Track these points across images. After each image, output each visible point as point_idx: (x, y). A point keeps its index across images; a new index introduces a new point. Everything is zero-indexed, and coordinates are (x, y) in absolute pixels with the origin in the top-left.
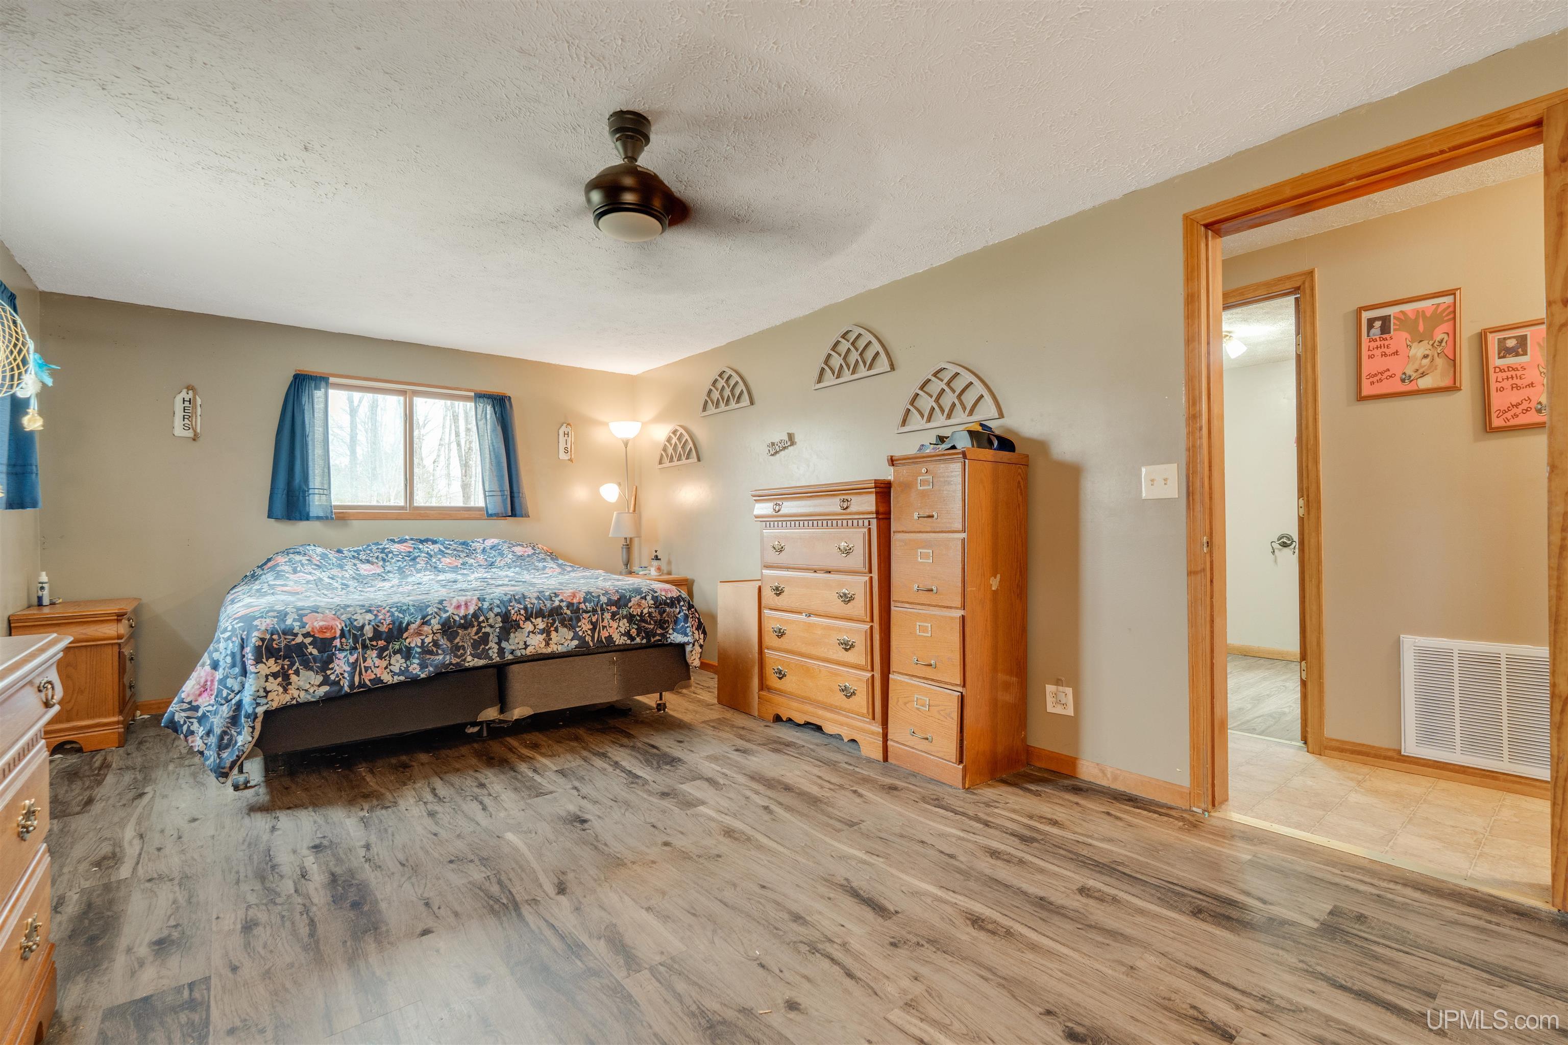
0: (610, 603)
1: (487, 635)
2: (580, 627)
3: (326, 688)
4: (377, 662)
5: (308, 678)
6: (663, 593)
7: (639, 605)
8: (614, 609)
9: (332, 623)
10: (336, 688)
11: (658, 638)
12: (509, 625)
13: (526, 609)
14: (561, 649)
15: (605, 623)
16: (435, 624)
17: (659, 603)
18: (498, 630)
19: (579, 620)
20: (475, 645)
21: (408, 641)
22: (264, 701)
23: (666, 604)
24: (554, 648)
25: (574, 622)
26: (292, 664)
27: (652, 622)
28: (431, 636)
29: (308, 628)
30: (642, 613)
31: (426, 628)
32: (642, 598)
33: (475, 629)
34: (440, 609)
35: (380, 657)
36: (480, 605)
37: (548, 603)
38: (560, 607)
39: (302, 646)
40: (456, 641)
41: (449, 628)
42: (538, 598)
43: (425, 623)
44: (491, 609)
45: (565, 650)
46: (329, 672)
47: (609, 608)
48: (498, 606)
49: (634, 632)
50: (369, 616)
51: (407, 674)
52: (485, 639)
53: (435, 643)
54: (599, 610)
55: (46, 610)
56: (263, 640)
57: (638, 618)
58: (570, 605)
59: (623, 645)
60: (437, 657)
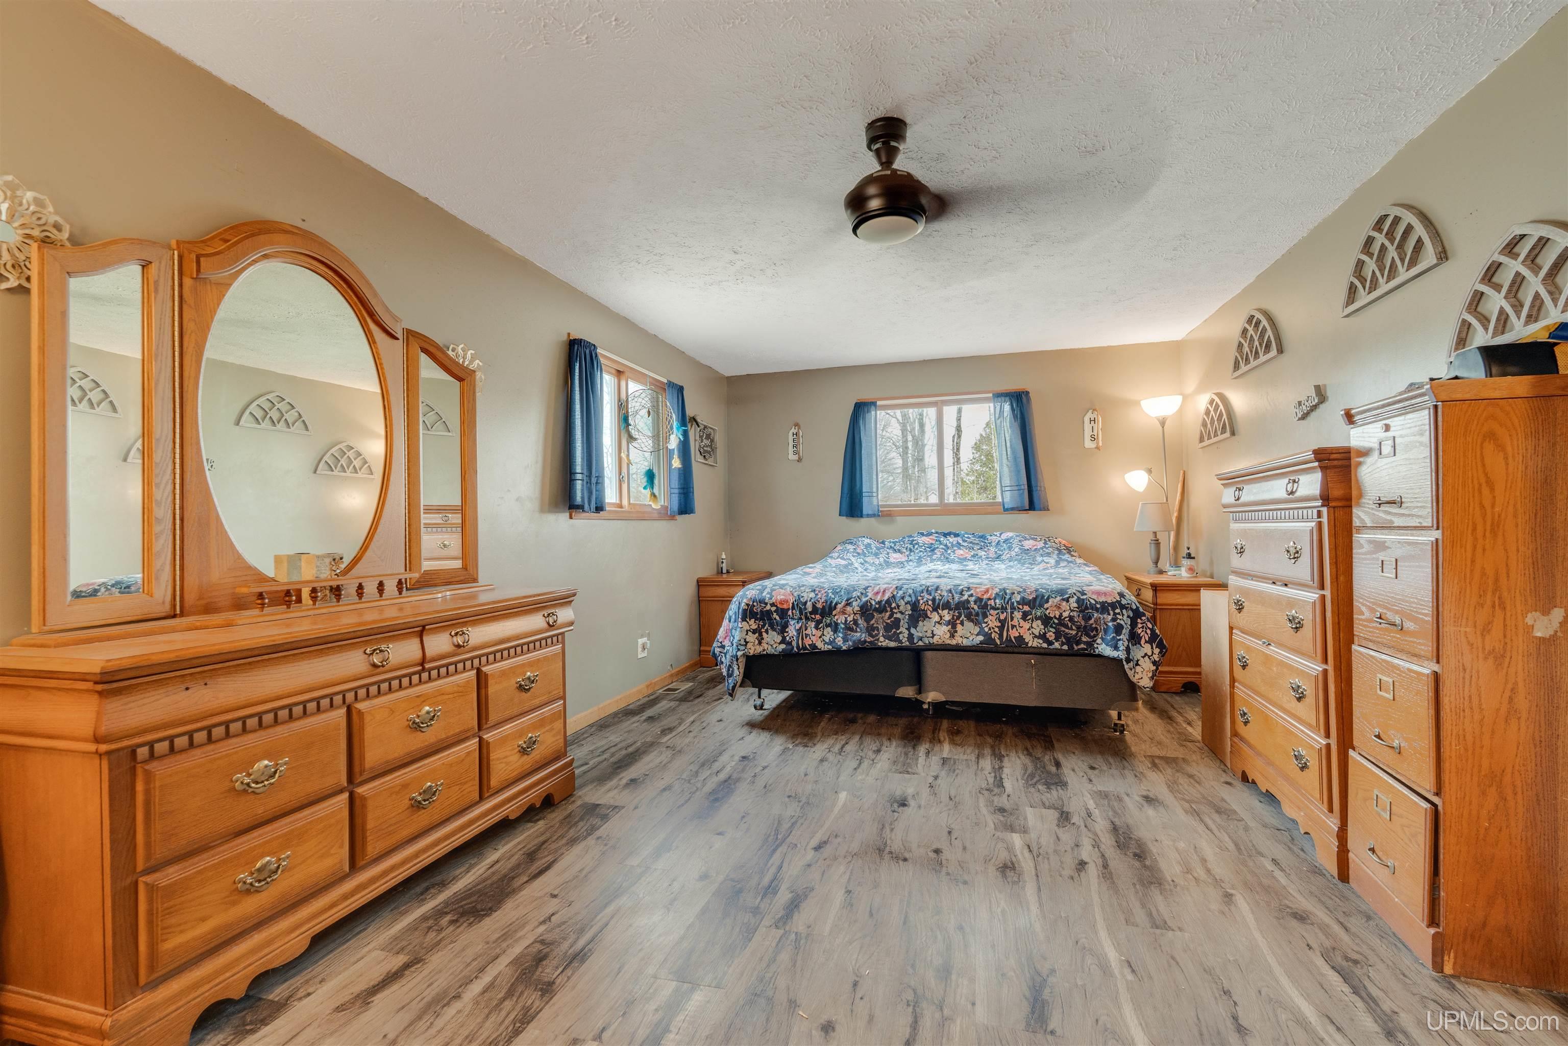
0: (1024, 602)
1: (898, 621)
2: (986, 623)
3: (783, 646)
4: (814, 631)
5: (774, 636)
6: (1095, 597)
7: (1058, 607)
8: (1026, 608)
9: (787, 598)
10: (790, 647)
11: (1082, 646)
12: (918, 615)
13: (934, 600)
14: (966, 642)
15: (1015, 622)
16: (856, 605)
17: (1084, 607)
18: (907, 617)
19: (985, 616)
20: (888, 628)
21: (836, 617)
22: (743, 648)
23: (1093, 607)
24: (957, 640)
25: (981, 618)
26: (763, 626)
27: (1074, 628)
28: (852, 616)
29: (773, 600)
30: (1061, 615)
31: (849, 609)
32: (1063, 600)
33: (888, 614)
34: (862, 594)
35: (817, 628)
36: (895, 593)
37: (957, 597)
38: (968, 601)
39: (769, 613)
40: (872, 622)
41: (866, 611)
42: (950, 591)
43: (848, 604)
44: (903, 598)
45: (969, 644)
46: (786, 634)
47: (1021, 607)
48: (910, 596)
49: (1051, 636)
50: (812, 595)
51: (834, 645)
52: (896, 623)
53: (855, 622)
54: (1009, 608)
55: (724, 576)
56: (748, 605)
57: (1056, 621)
58: (979, 600)
59: (1037, 648)
60: (856, 634)
